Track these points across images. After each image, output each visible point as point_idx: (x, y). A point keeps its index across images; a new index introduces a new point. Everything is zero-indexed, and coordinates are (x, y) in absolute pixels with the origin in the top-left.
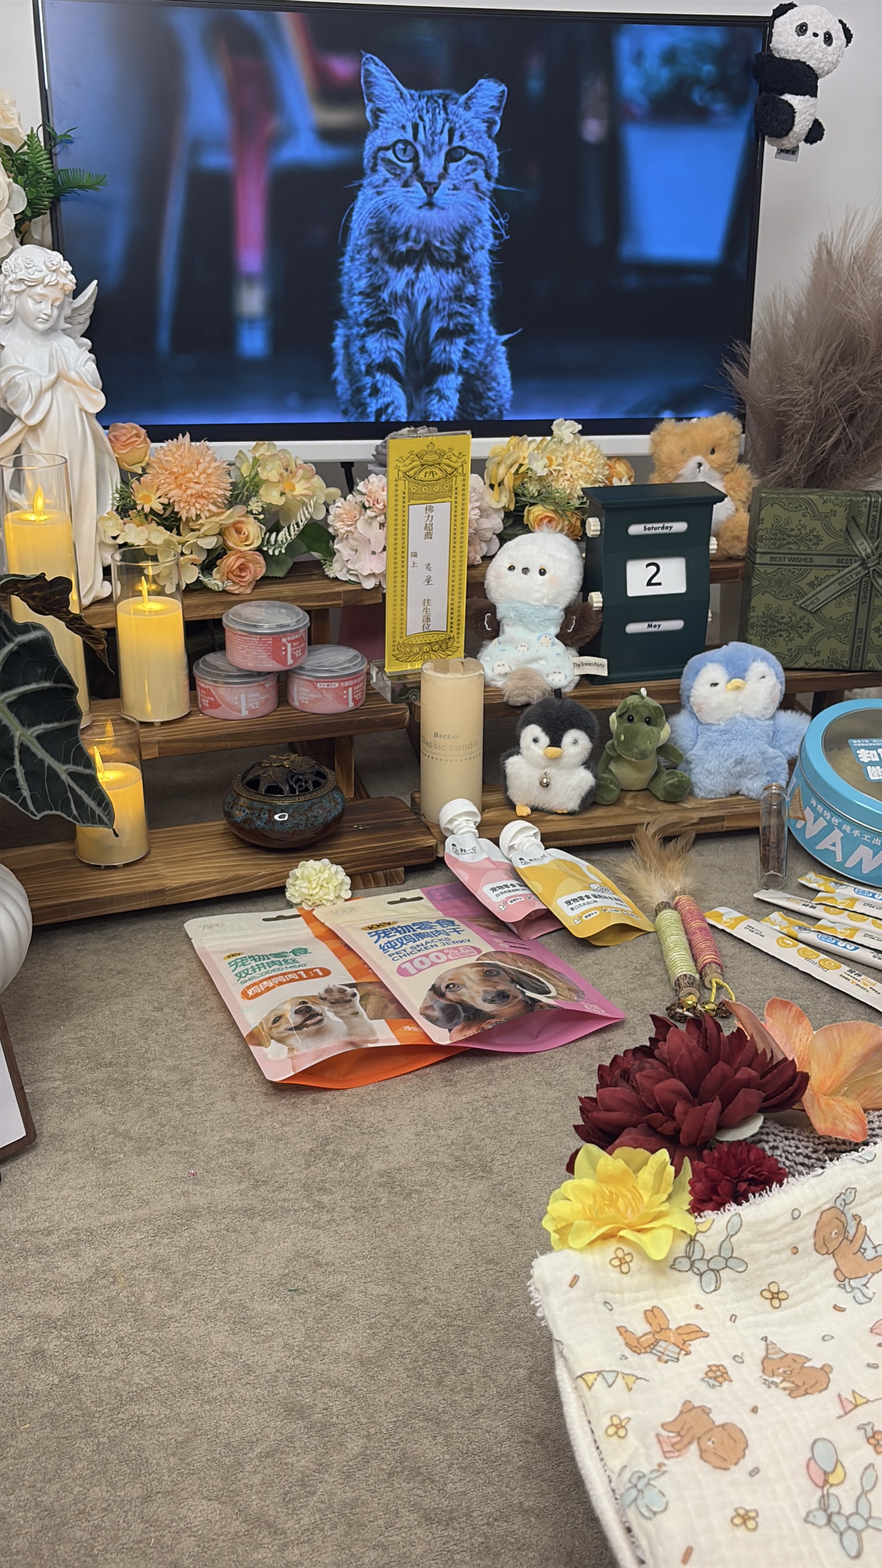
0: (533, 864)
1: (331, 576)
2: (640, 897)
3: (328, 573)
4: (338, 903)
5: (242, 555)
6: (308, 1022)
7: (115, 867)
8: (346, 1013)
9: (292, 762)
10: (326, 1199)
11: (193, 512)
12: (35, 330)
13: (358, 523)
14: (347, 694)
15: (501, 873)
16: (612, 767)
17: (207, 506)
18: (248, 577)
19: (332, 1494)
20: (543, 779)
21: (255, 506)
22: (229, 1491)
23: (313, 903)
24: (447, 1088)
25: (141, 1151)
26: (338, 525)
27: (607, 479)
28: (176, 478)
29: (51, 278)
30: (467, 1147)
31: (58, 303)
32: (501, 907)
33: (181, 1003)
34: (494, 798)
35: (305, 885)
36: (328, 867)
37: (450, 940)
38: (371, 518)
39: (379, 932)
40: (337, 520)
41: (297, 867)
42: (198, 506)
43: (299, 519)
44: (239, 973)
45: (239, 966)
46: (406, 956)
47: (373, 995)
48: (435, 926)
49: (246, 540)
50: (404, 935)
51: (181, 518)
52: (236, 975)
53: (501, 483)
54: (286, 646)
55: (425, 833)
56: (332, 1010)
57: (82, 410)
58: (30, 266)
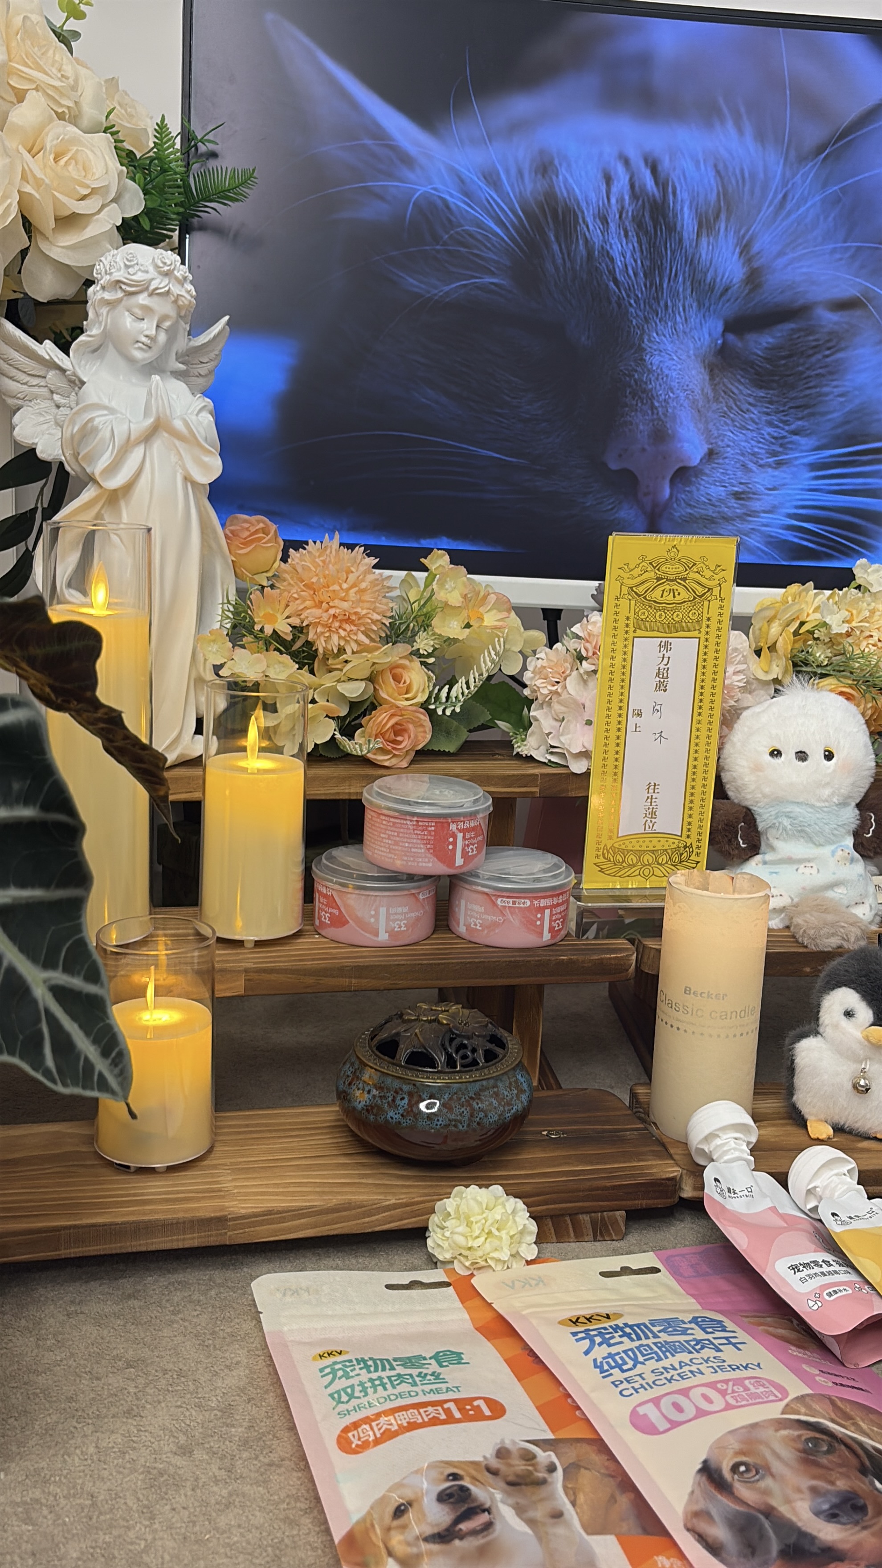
0: (856, 1225)
1: (524, 753)
3: (519, 750)
4: (514, 1266)
5: (399, 711)
6: (464, 1526)
7: (152, 1171)
8: (537, 1513)
9: (454, 1016)
12: (131, 360)
13: (568, 678)
14: (542, 919)
15: (803, 1239)
17: (356, 634)
18: (406, 743)
20: (860, 1078)
21: (424, 643)
23: (473, 1264)
26: (539, 682)
28: (315, 591)
29: (161, 283)
31: (167, 324)
32: (811, 1303)
33: (227, 1442)
34: (771, 1105)
35: (460, 1229)
36: (500, 1201)
37: (724, 1361)
38: (587, 673)
39: (592, 1333)
40: (537, 677)
41: (448, 1195)
42: (343, 633)
43: (483, 665)
44: (338, 1392)
45: (339, 1378)
46: (646, 1389)
47: (586, 1469)
48: (692, 1329)
49: (406, 694)
50: (637, 1343)
51: (317, 650)
52: (331, 1396)
53: (772, 648)
54: (455, 837)
55: (659, 1155)
56: (511, 1501)
57: (187, 479)
58: (132, 263)
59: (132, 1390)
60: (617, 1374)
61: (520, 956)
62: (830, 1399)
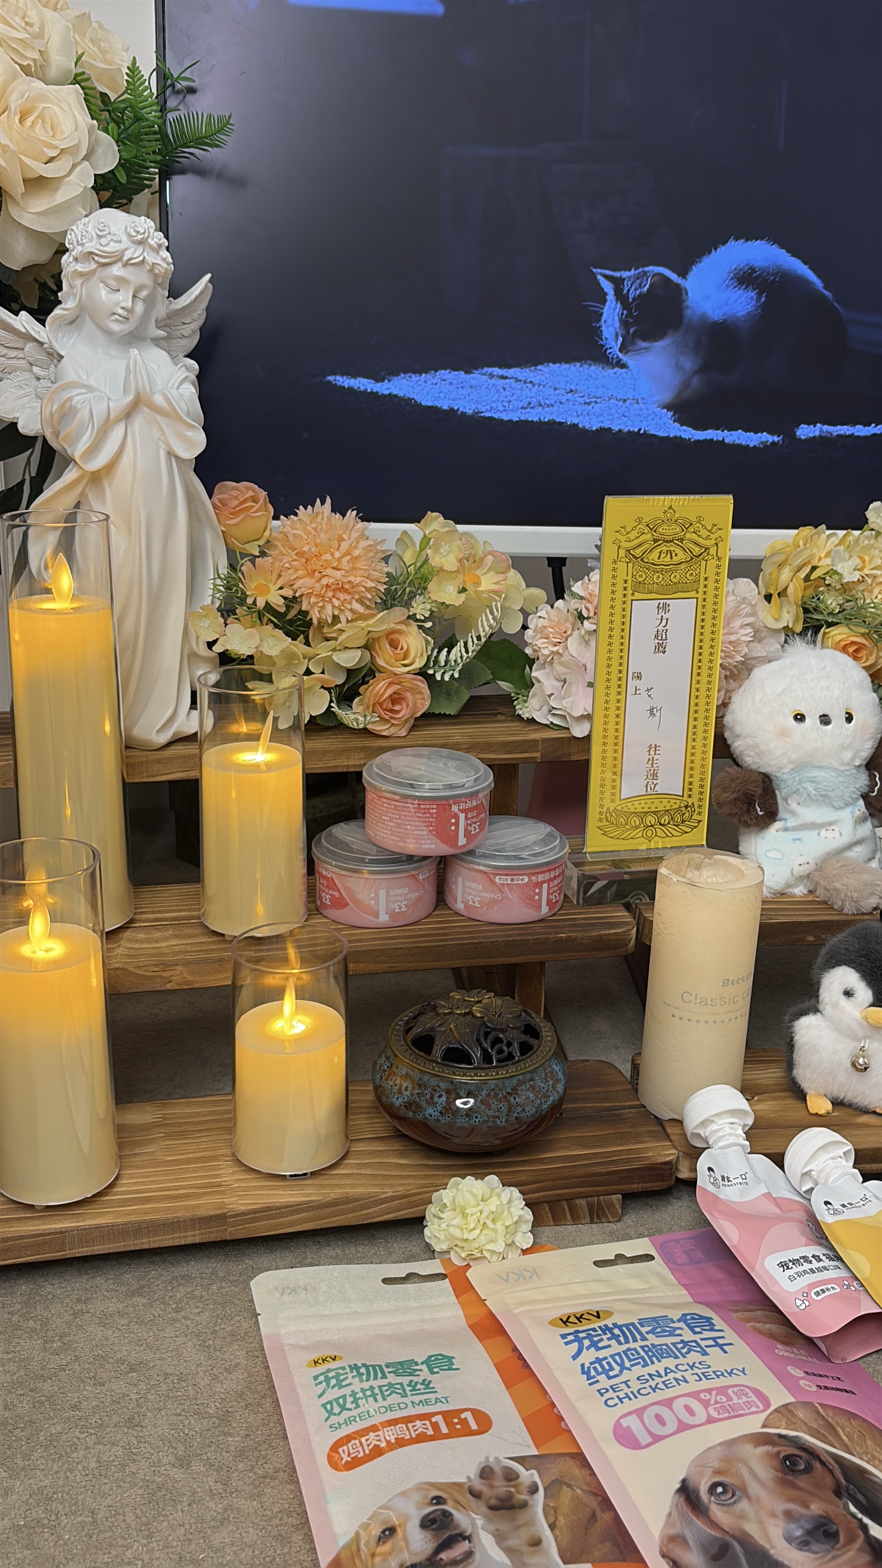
0: (847, 1213)
1: (526, 716)
3: (521, 713)
4: (510, 1257)
5: (397, 679)
6: (445, 1555)
8: (516, 1540)
11: (329, 610)
12: (108, 333)
13: (570, 639)
14: (540, 894)
15: (793, 1231)
17: (350, 603)
18: (404, 712)
20: (859, 1056)
21: (420, 608)
23: (469, 1256)
26: (540, 643)
28: (307, 560)
29: (134, 253)
31: (144, 293)
32: (799, 1303)
33: (224, 1453)
34: (769, 1075)
35: (455, 1222)
36: (498, 1190)
37: (710, 1367)
38: (588, 633)
39: (581, 1335)
40: (539, 636)
41: (444, 1186)
42: (337, 603)
43: (481, 629)
44: (330, 1402)
45: (333, 1387)
46: (630, 1399)
47: (569, 1486)
48: (681, 1329)
49: (403, 660)
50: (625, 1347)
51: (311, 619)
52: (324, 1406)
53: (782, 594)
54: (457, 817)
55: (655, 1136)
56: (492, 1527)
57: (170, 454)
58: (104, 233)
59: (134, 1397)
60: (604, 1382)
61: (519, 935)
62: (811, 1404)
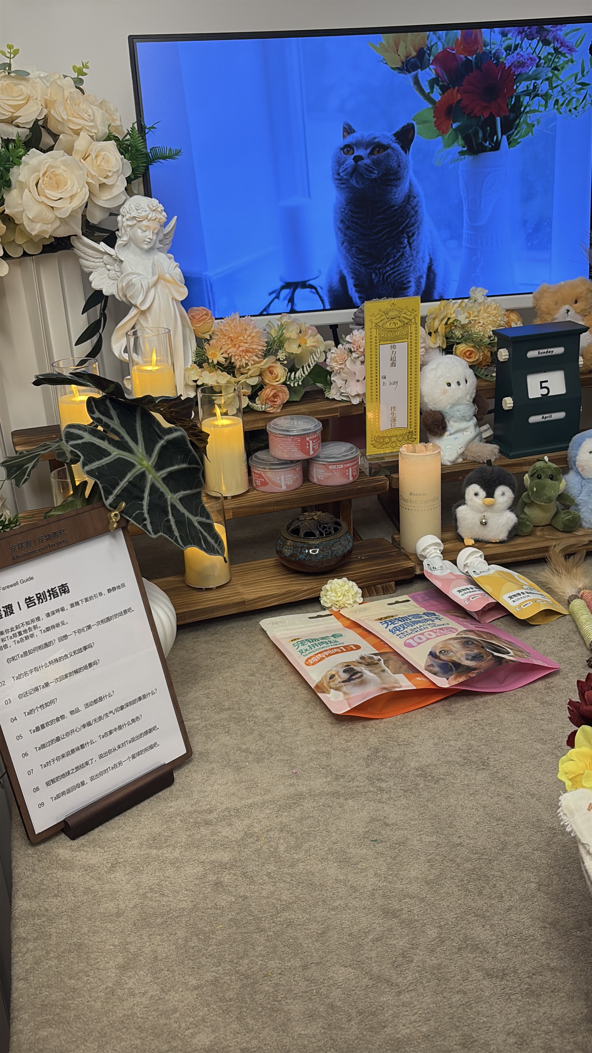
0: (482, 574)
1: (331, 398)
2: (555, 592)
3: (328, 396)
4: (355, 605)
5: (274, 387)
6: (353, 677)
7: (211, 589)
8: (377, 671)
9: (319, 516)
10: (384, 785)
11: (244, 362)
12: (142, 249)
13: (347, 362)
14: (348, 472)
15: (463, 582)
16: (526, 510)
17: (252, 357)
18: (279, 402)
19: (424, 962)
20: (483, 519)
21: (281, 355)
22: (356, 961)
23: (340, 606)
24: (449, 716)
25: (259, 760)
26: (334, 364)
27: (506, 324)
28: (232, 340)
29: (152, 215)
30: (470, 751)
31: (156, 231)
32: (466, 602)
34: (449, 535)
35: (333, 595)
36: (346, 583)
37: (436, 624)
38: (355, 358)
39: (387, 622)
40: (333, 361)
41: (326, 584)
42: (247, 358)
43: (310, 362)
44: (301, 650)
45: (301, 646)
46: (408, 635)
48: (423, 616)
49: (276, 378)
50: (404, 622)
51: (236, 365)
52: (299, 651)
53: (436, 332)
54: (309, 442)
55: (405, 560)
56: (368, 669)
57: (174, 299)
58: (140, 209)
59: (227, 661)
60: (398, 632)
61: (343, 488)
